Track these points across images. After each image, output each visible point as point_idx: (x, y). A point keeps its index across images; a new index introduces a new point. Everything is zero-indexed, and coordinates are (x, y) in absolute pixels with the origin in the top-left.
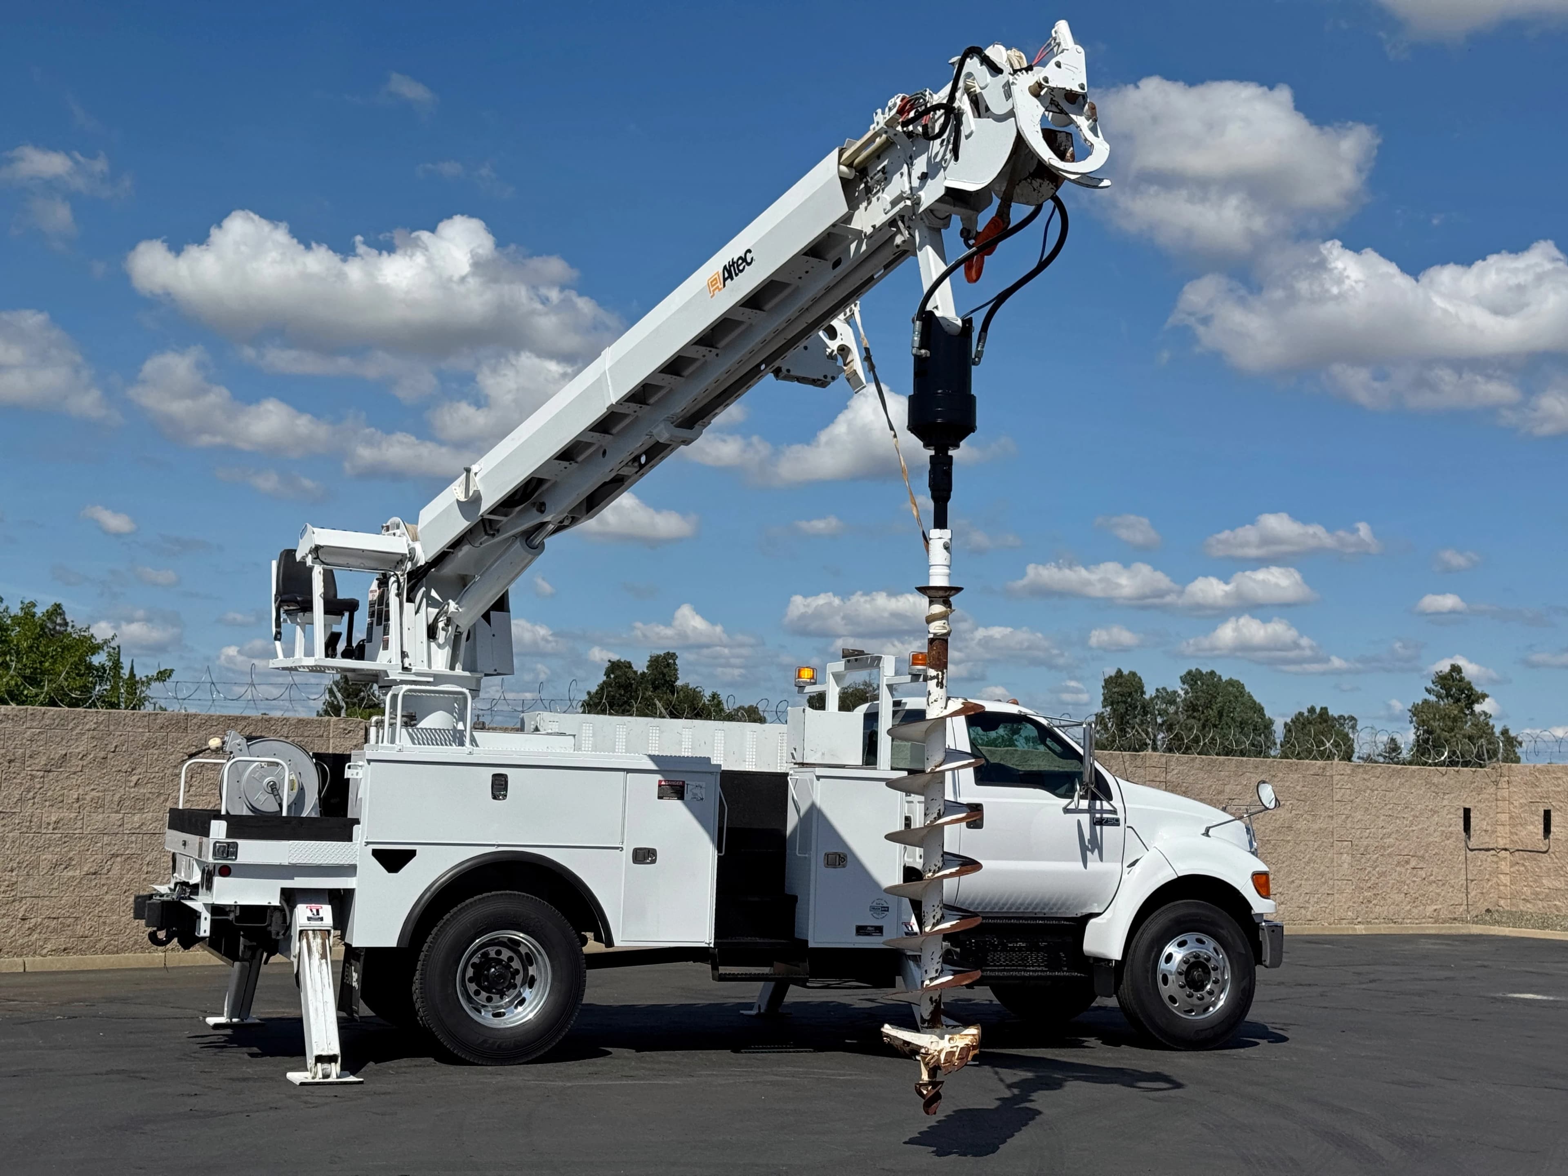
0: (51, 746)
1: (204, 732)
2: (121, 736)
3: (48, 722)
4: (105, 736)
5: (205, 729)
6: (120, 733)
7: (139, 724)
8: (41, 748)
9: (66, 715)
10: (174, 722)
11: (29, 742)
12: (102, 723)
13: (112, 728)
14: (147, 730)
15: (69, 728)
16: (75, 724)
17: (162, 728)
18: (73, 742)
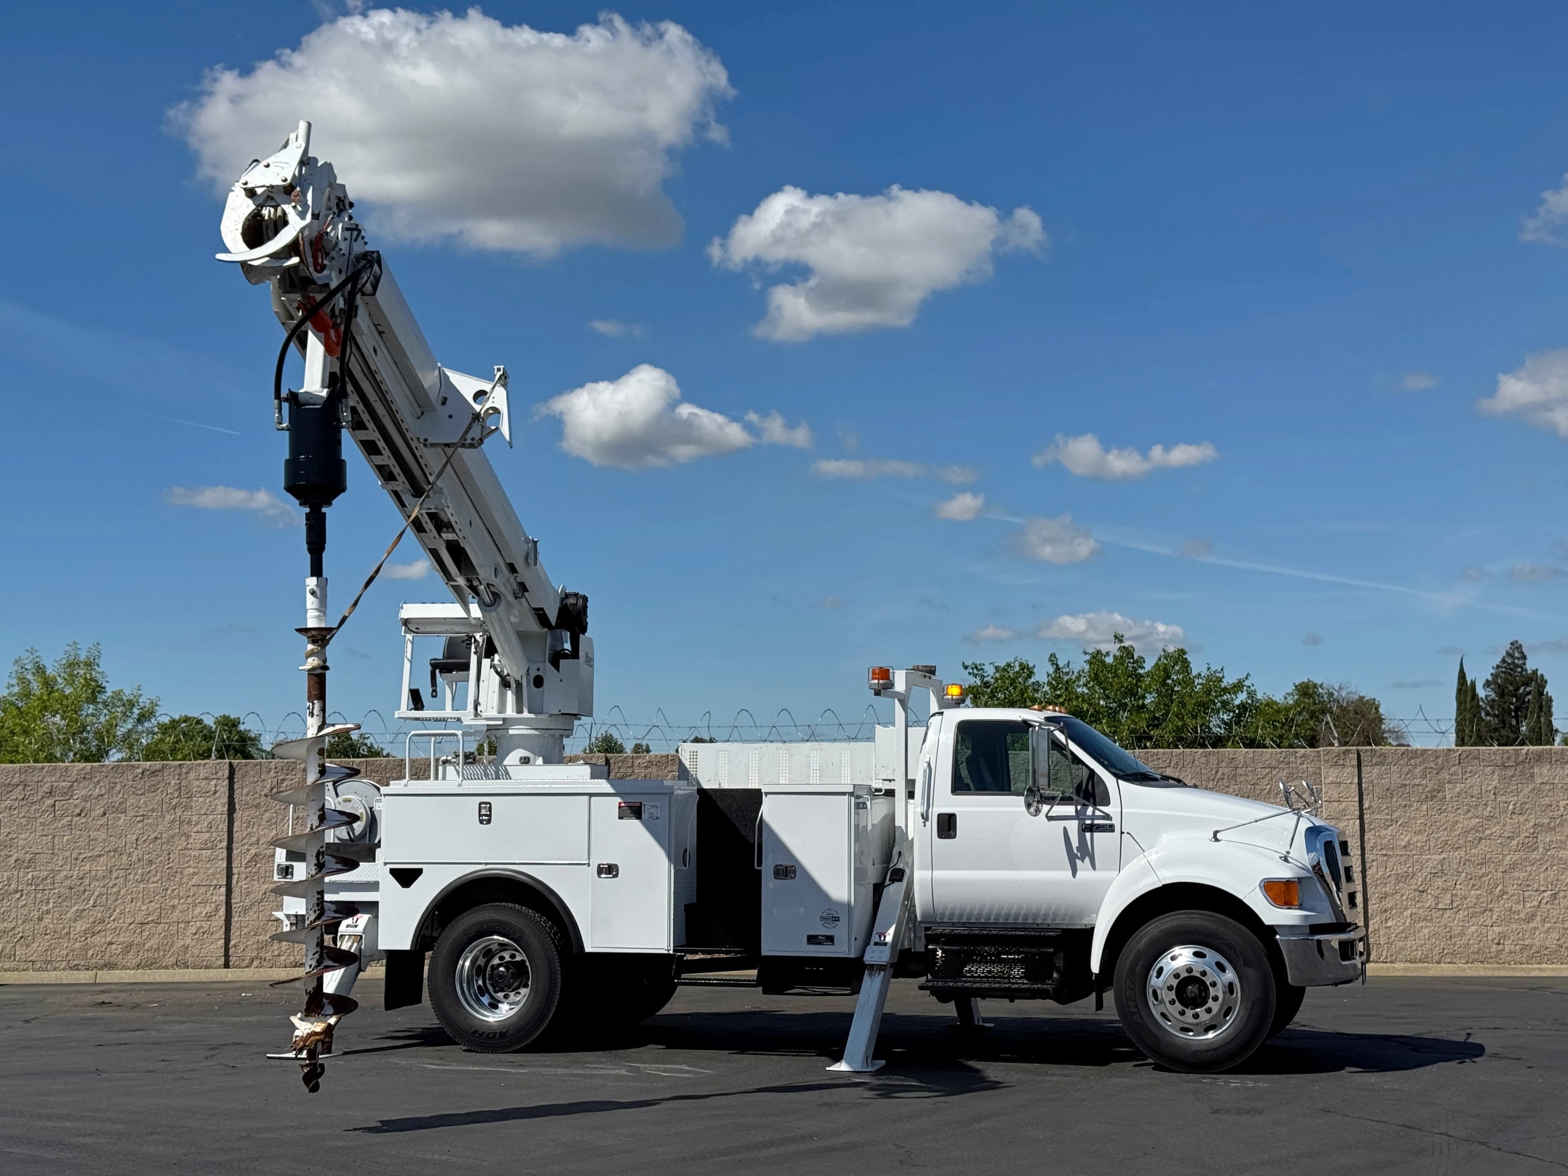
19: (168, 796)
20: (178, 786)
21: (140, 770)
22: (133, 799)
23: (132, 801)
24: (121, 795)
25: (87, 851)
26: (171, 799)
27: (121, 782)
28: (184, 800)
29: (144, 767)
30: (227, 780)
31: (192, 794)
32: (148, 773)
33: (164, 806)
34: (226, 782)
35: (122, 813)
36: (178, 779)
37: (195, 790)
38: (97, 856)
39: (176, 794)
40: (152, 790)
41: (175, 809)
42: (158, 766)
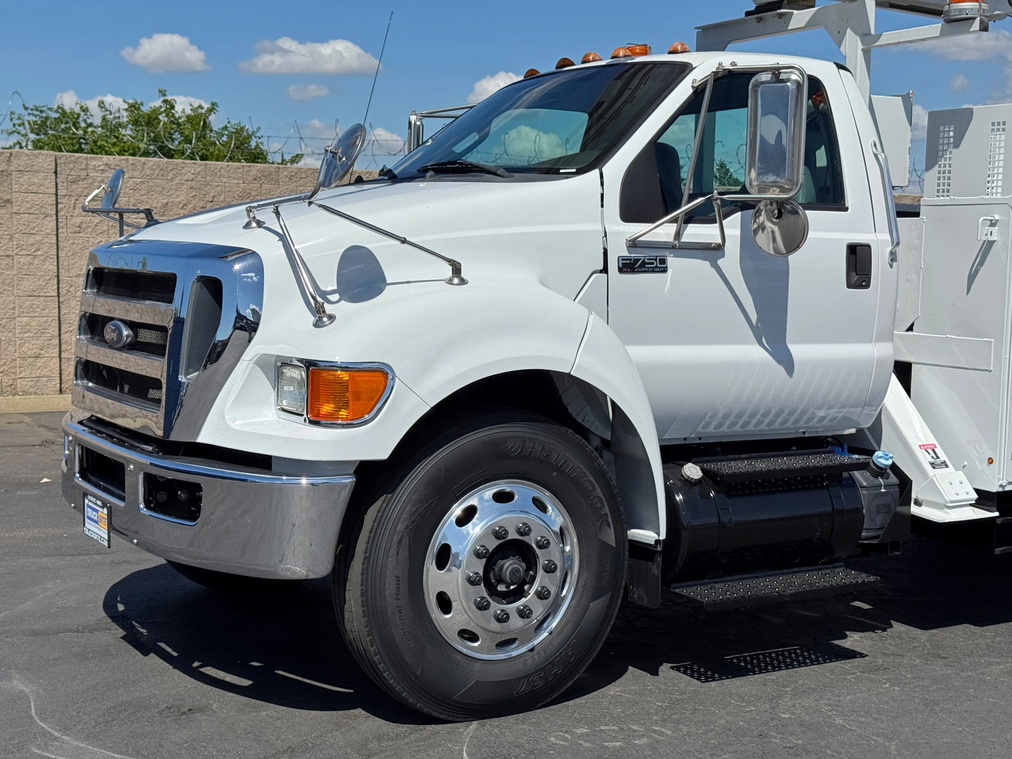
0: (153, 195)
1: (295, 184)
2: (217, 186)
3: (149, 172)
4: (203, 186)
5: (296, 181)
6: (217, 184)
7: (234, 175)
8: (144, 197)
9: (165, 166)
10: (266, 174)
11: (131, 192)
12: (199, 174)
13: (209, 178)
14: (241, 182)
15: (169, 178)
16: (174, 174)
17: (255, 179)
18: (174, 191)
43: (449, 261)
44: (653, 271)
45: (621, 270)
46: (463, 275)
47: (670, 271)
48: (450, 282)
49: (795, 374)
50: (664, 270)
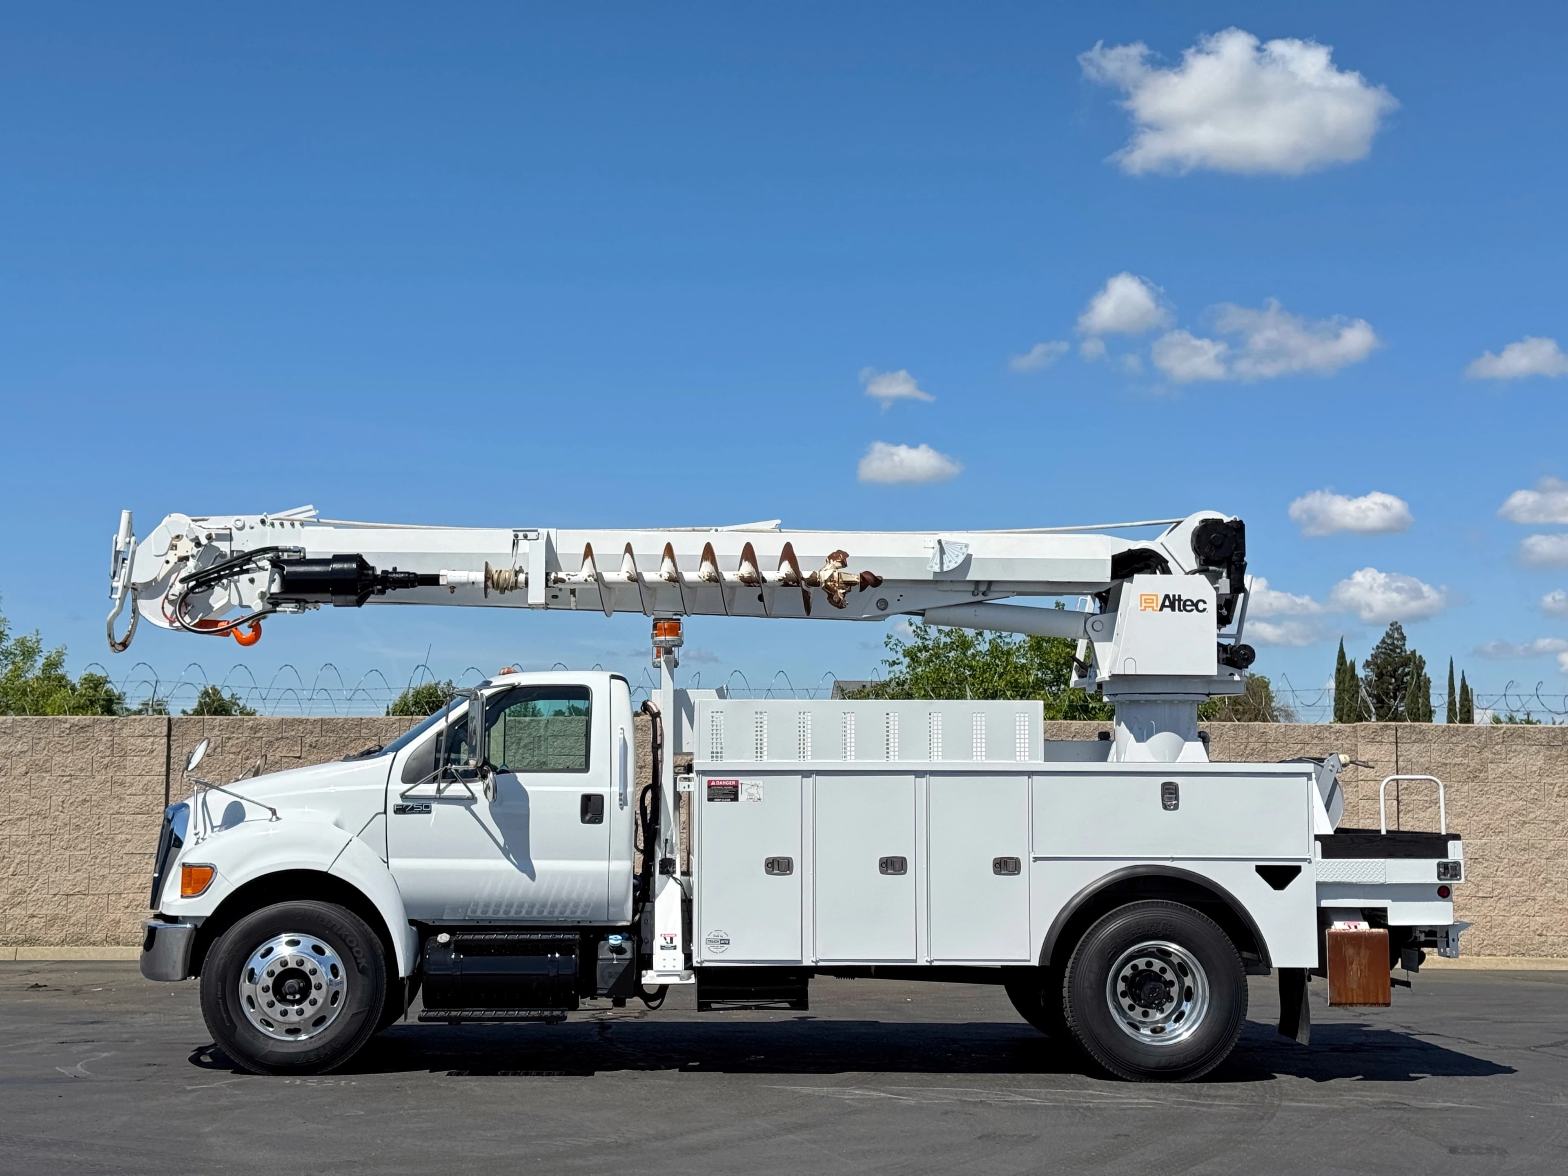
19: (99, 754)
20: (111, 743)
21: (67, 725)
22: (59, 756)
23: (57, 759)
24: (45, 752)
25: (7, 814)
26: (102, 758)
27: (47, 738)
28: (117, 758)
29: (73, 721)
30: (166, 738)
31: (126, 753)
32: (77, 728)
33: (95, 766)
34: (165, 740)
35: (47, 772)
36: (110, 736)
37: (129, 748)
38: (18, 819)
39: (108, 752)
40: (81, 747)
41: (106, 768)
42: (88, 721)
43: (270, 809)
44: (420, 812)
45: (395, 812)
46: (278, 815)
47: (434, 813)
48: (271, 820)
49: (536, 880)
50: (429, 812)
